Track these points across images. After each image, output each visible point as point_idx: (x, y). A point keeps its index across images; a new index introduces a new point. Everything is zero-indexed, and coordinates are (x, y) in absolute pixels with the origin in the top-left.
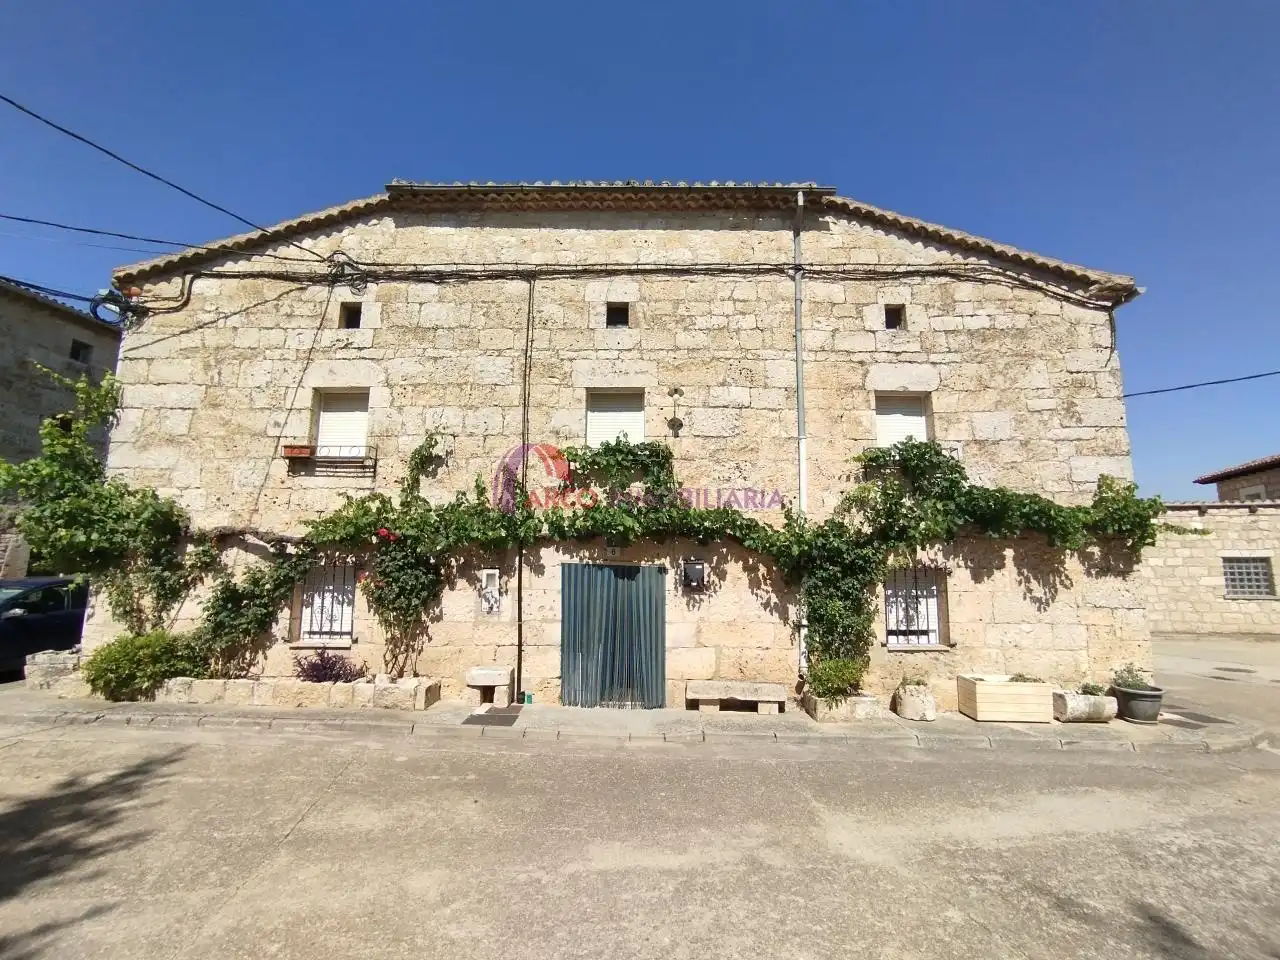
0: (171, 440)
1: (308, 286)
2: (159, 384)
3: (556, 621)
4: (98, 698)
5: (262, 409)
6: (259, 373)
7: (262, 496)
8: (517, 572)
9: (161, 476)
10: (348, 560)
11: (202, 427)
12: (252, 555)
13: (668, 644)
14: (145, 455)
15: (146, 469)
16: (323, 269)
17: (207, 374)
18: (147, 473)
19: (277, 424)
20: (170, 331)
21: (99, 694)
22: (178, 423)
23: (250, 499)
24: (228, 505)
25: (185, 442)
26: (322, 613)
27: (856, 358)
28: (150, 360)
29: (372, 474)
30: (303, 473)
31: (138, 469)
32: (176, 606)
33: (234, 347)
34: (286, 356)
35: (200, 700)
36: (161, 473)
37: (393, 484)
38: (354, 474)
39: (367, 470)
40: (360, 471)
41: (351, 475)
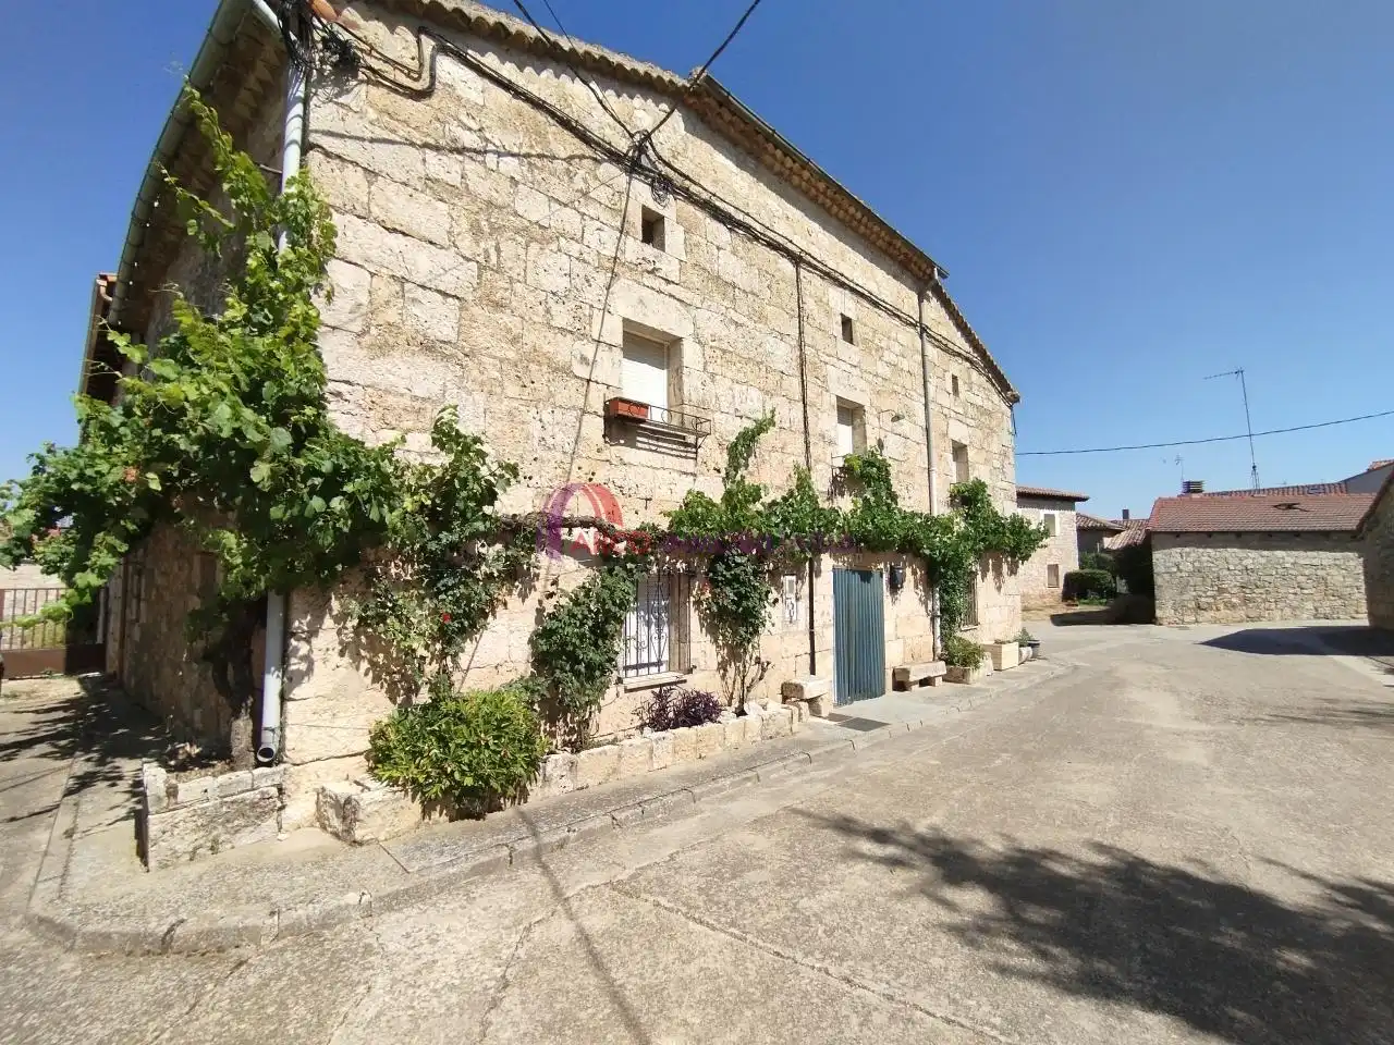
0: (429, 347)
1: (605, 161)
2: (395, 230)
3: (829, 625)
4: (437, 823)
5: (562, 330)
6: (552, 270)
7: (575, 467)
8: (807, 578)
9: (419, 411)
10: (678, 566)
11: (480, 337)
12: (572, 559)
13: (886, 639)
14: (382, 364)
15: (387, 392)
16: (622, 145)
17: (477, 243)
18: (391, 400)
19: (584, 359)
20: (403, 132)
21: (435, 815)
22: (439, 320)
23: (559, 471)
24: (530, 478)
25: (452, 356)
26: (659, 638)
27: (946, 411)
28: (371, 173)
29: (693, 456)
30: (622, 442)
31: (370, 390)
32: (469, 646)
33: (516, 214)
34: (585, 256)
35: (591, 782)
36: (417, 405)
37: (712, 471)
38: (678, 453)
39: (689, 449)
40: (682, 448)
41: (674, 452)
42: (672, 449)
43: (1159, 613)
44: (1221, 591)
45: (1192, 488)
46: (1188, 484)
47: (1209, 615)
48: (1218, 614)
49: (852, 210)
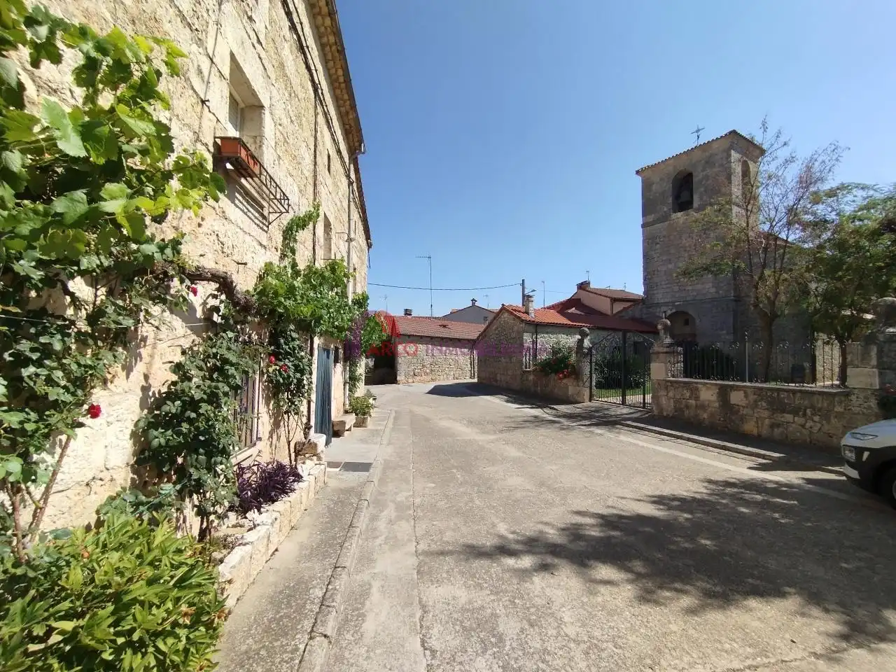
29: (266, 228)
37: (273, 249)
38: (258, 222)
39: (264, 222)
40: (261, 219)
41: (256, 221)
42: (256, 218)
43: (398, 378)
44: (423, 366)
45: (407, 312)
46: (406, 310)
47: (418, 378)
48: (422, 378)
49: (340, 72)
